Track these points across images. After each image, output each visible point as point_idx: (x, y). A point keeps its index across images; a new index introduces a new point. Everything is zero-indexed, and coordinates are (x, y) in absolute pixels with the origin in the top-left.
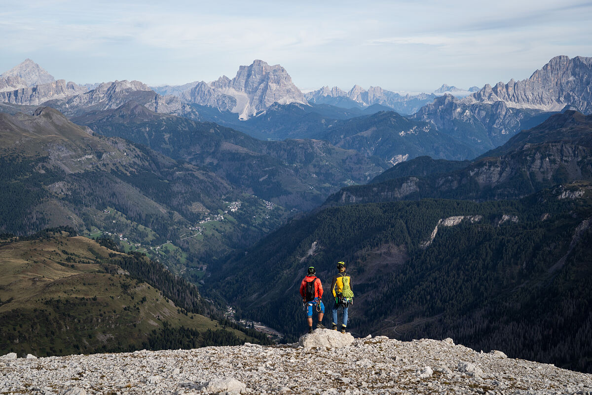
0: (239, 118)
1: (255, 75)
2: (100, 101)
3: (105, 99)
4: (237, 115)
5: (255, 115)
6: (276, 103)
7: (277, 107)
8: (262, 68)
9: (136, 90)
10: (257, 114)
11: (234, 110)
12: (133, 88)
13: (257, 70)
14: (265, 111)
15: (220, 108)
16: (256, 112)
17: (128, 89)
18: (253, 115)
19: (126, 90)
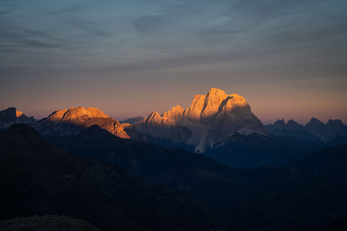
0: (196, 150)
1: (211, 105)
2: (55, 129)
3: (59, 126)
4: (193, 147)
5: (212, 147)
6: (236, 134)
7: (237, 137)
8: (219, 97)
9: (91, 117)
10: (214, 146)
11: (189, 142)
12: (89, 115)
13: (213, 99)
14: (223, 143)
15: (174, 140)
16: (213, 144)
17: (84, 116)
18: (210, 147)
19: (81, 117)
